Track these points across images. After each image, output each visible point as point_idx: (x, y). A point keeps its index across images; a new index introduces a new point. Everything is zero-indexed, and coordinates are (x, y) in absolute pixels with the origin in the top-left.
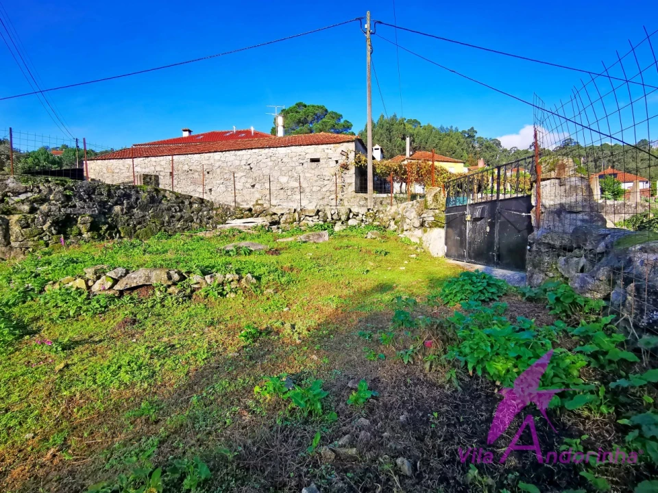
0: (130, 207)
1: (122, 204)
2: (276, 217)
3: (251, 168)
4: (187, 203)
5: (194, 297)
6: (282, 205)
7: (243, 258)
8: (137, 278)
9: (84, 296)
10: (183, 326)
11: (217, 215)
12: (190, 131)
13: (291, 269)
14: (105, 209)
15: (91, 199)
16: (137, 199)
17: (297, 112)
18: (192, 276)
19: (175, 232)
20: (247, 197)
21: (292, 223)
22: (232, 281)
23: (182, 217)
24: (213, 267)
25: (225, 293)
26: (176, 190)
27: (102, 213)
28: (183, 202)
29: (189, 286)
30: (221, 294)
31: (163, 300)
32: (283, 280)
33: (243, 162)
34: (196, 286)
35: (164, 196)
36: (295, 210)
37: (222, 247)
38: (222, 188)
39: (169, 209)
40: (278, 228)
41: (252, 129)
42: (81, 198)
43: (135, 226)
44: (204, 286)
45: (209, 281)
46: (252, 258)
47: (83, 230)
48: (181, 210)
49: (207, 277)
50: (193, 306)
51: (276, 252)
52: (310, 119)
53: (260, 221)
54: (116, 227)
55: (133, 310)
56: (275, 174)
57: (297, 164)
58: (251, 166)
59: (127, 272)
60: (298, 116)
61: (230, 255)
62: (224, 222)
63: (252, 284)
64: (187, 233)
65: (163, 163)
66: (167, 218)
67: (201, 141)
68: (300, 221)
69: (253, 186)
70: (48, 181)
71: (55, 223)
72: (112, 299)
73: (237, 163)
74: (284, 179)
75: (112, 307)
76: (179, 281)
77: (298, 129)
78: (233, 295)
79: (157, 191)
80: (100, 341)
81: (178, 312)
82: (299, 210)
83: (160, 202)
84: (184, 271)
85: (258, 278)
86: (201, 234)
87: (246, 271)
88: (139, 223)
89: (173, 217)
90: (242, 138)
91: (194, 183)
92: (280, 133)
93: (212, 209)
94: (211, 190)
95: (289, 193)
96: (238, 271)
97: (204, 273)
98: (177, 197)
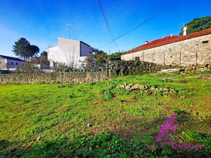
0: (132, 67)
1: (130, 66)
2: (183, 68)
3: (171, 50)
4: (147, 64)
5: (152, 94)
6: (185, 63)
7: (169, 83)
8: (136, 86)
9: (124, 90)
10: (150, 102)
11: (157, 68)
12: (147, 42)
13: (193, 90)
14: (126, 67)
15: (123, 65)
16: (134, 64)
17: (194, 23)
18: (151, 88)
19: (143, 74)
20: (168, 61)
21: (191, 70)
22: (166, 91)
23: (146, 69)
24: (159, 86)
25: (163, 95)
26: (144, 61)
27: (126, 69)
28: (146, 64)
29: (150, 91)
30: (161, 95)
31: (143, 94)
32: (189, 94)
33: (168, 49)
34: (153, 91)
35: (141, 63)
36: (193, 65)
37: (161, 79)
38: (159, 59)
39: (142, 67)
40: (184, 73)
41: (171, 35)
42: (122, 65)
43: (133, 72)
44: (155, 91)
45: (157, 90)
46: (173, 83)
47: (122, 73)
48: (145, 67)
49: (157, 89)
50: (152, 97)
51: (185, 82)
52: (201, 24)
53: (175, 70)
54: (128, 72)
55: (135, 95)
56: (182, 51)
57: (194, 45)
58: (171, 49)
59: (133, 85)
60: (194, 24)
61: (164, 82)
62: (160, 70)
63: (175, 93)
64: (147, 74)
65: (140, 53)
66: (141, 70)
67: (151, 44)
68: (195, 69)
69: (171, 57)
70: (115, 61)
71: (116, 71)
72: (130, 91)
73: (165, 49)
74: (187, 53)
75: (130, 93)
76: (147, 89)
77: (194, 30)
78: (166, 96)
79: (139, 61)
80: (128, 102)
81: (147, 98)
82: (195, 65)
83: (140, 65)
84: (149, 86)
85: (177, 91)
86: (151, 74)
87: (172, 88)
88: (134, 71)
89: (143, 69)
90: (167, 40)
91: (149, 58)
92: (185, 34)
93: (156, 66)
94: (154, 60)
95: (189, 58)
96: (168, 88)
97: (156, 87)
98: (144, 63)
